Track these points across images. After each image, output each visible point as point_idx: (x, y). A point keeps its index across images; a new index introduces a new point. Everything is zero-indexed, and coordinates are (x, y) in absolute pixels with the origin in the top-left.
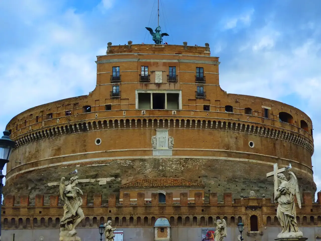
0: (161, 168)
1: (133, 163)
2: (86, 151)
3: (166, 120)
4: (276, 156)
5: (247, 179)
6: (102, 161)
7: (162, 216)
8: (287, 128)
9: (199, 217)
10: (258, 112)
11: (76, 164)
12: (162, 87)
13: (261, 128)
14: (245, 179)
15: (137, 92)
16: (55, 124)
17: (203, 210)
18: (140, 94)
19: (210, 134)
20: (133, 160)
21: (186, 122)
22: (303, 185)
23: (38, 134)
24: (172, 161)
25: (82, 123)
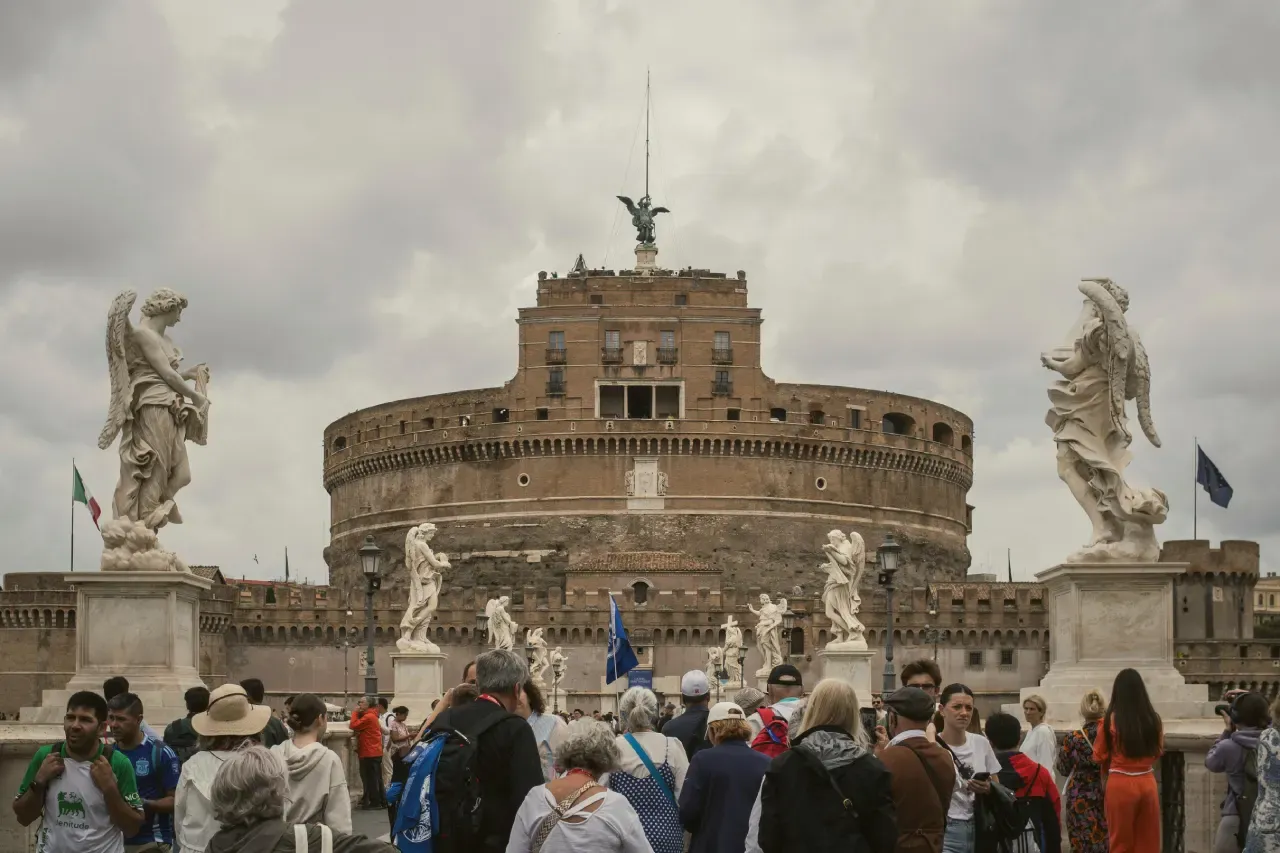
0: (642, 532)
1: (590, 523)
2: (500, 498)
3: (654, 441)
4: (869, 503)
6: (532, 519)
7: (640, 627)
8: (901, 445)
9: (703, 630)
10: (839, 418)
11: (482, 522)
12: (648, 373)
13: (842, 450)
14: (805, 551)
15: (597, 385)
16: (439, 441)
17: (710, 618)
18: (603, 389)
20: (590, 518)
21: (692, 443)
22: (927, 556)
23: (406, 457)
24: (664, 521)
25: (493, 442)
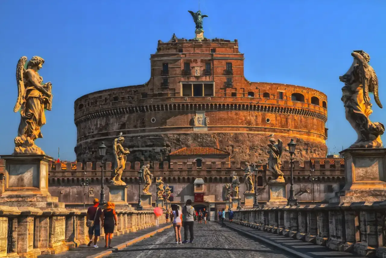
0: (199, 140)
1: (179, 136)
2: (145, 127)
3: (203, 105)
4: (287, 128)
5: (263, 147)
6: (157, 135)
7: (199, 177)
8: (298, 105)
9: (223, 178)
10: (274, 95)
11: (137, 137)
12: (201, 79)
13: (276, 108)
15: (181, 84)
16: (120, 105)
17: (226, 173)
18: (184, 85)
19: (236, 114)
21: (218, 106)
23: (107, 112)
24: (208, 135)
25: (141, 106)
